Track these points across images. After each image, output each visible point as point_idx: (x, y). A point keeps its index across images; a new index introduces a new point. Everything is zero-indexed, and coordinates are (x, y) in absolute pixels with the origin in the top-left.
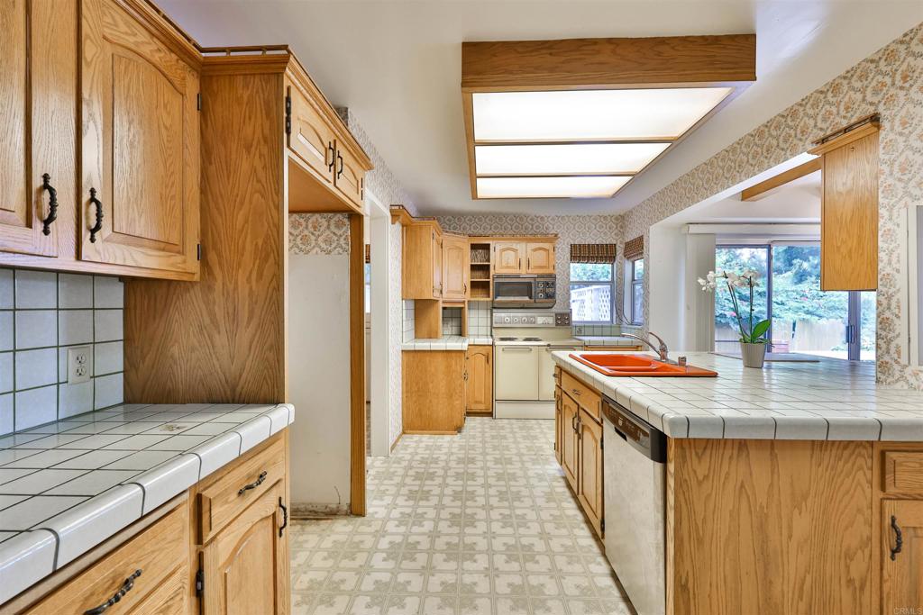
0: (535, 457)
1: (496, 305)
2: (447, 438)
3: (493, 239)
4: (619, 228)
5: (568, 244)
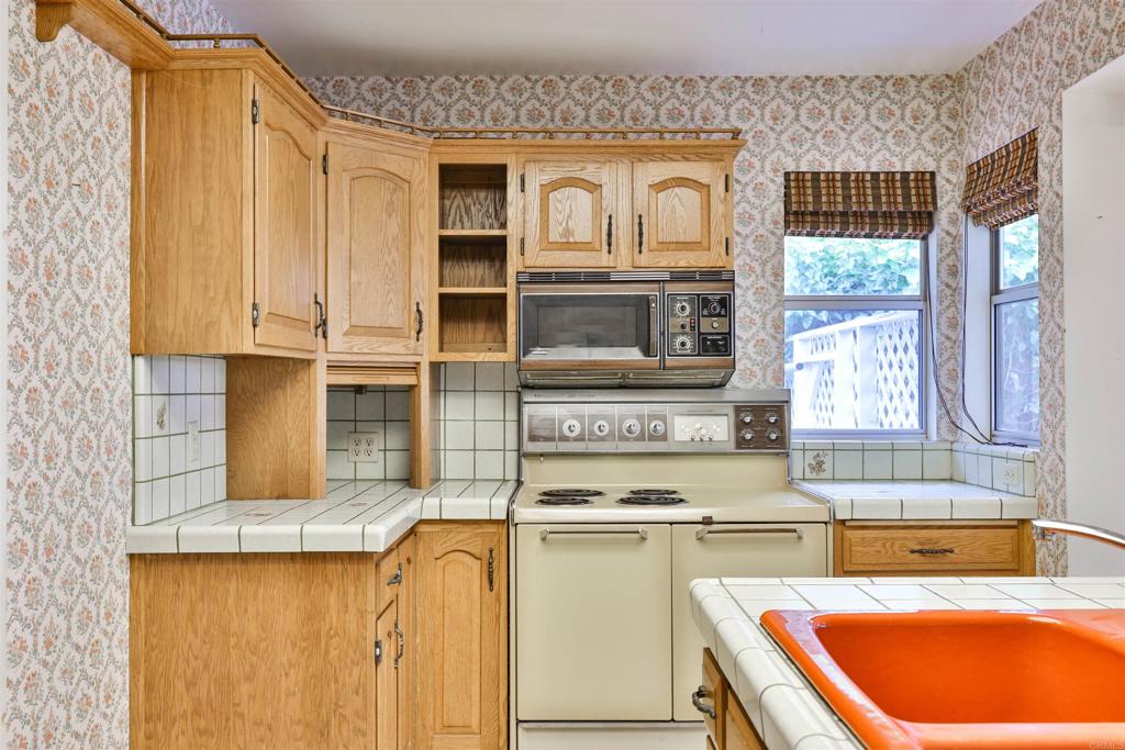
1: (530, 378)
3: (518, 149)
4: (944, 118)
5: (775, 171)
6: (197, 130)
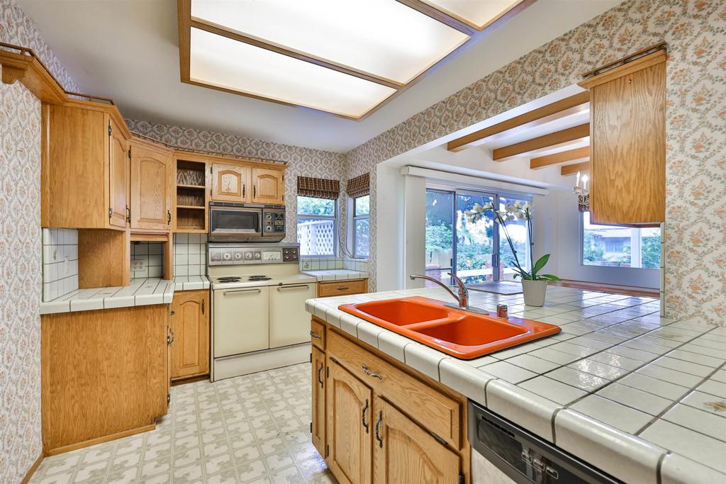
0: (278, 441)
1: (212, 239)
2: (137, 440)
3: (210, 158)
4: (342, 166)
5: (295, 176)
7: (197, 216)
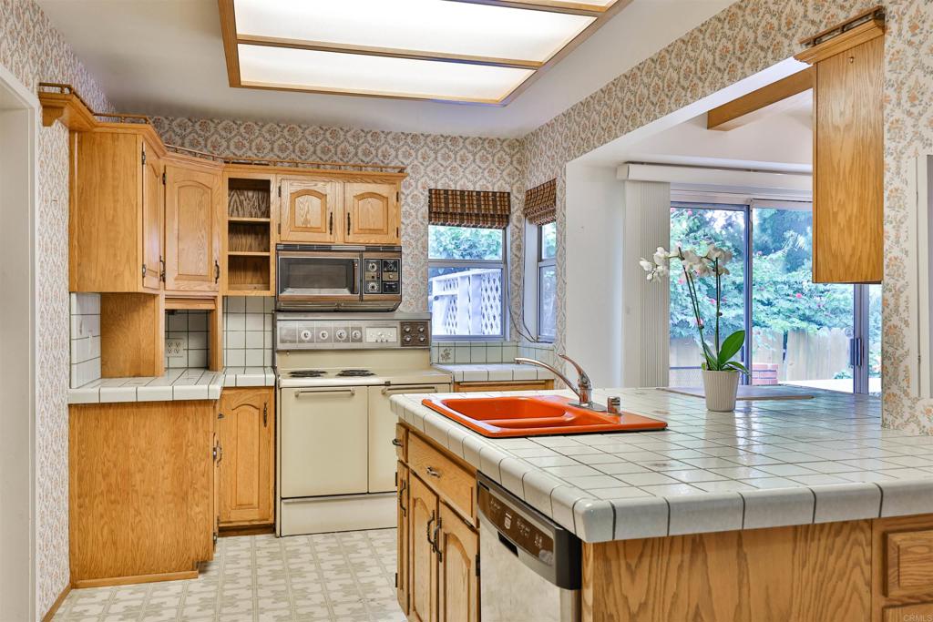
0: (360, 605)
1: (282, 306)
2: (176, 587)
3: (277, 172)
4: (515, 163)
5: (424, 188)
6: (109, 166)
7: (258, 266)
